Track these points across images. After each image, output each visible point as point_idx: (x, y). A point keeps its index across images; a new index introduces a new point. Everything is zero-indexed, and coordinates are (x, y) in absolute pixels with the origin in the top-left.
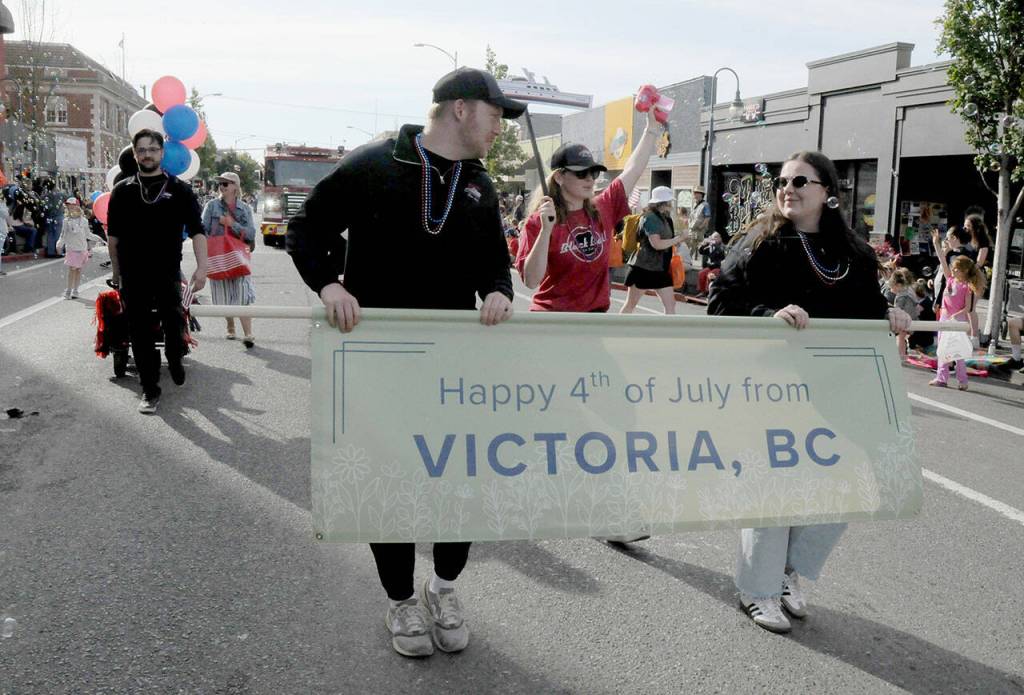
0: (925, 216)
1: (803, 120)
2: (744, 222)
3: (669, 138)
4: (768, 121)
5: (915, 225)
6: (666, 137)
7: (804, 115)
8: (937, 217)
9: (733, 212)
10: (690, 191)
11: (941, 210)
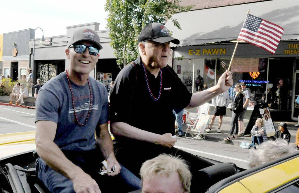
0: (105, 77)
1: (65, 46)
2: (46, 80)
3: (17, 50)
4: (53, 45)
5: (102, 80)
6: (16, 49)
7: (65, 44)
8: (109, 78)
9: (41, 77)
10: (26, 69)
11: (110, 76)
